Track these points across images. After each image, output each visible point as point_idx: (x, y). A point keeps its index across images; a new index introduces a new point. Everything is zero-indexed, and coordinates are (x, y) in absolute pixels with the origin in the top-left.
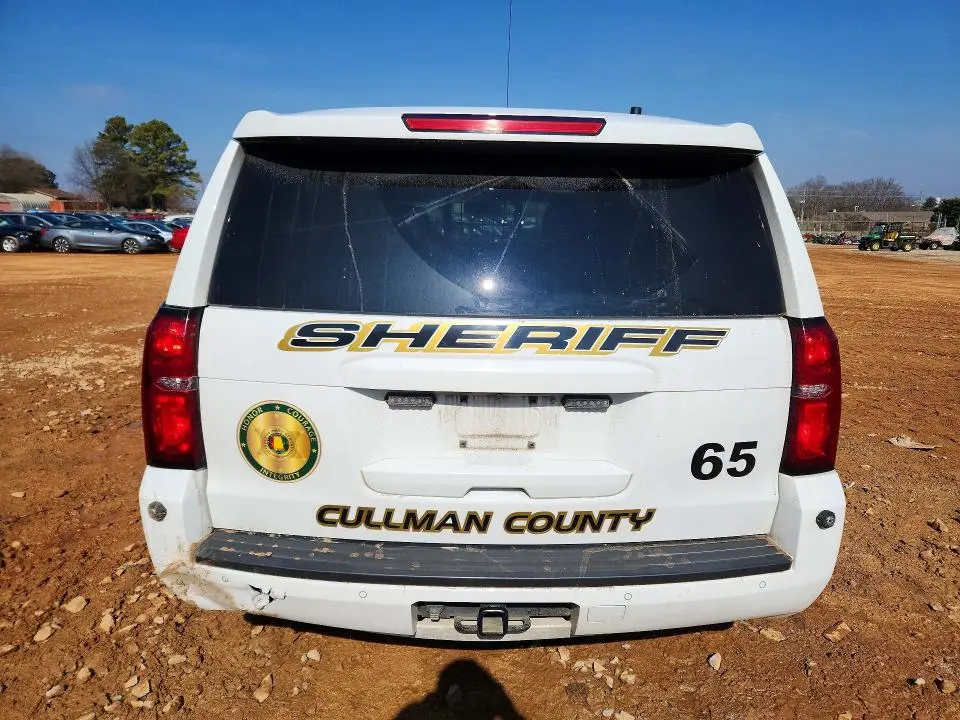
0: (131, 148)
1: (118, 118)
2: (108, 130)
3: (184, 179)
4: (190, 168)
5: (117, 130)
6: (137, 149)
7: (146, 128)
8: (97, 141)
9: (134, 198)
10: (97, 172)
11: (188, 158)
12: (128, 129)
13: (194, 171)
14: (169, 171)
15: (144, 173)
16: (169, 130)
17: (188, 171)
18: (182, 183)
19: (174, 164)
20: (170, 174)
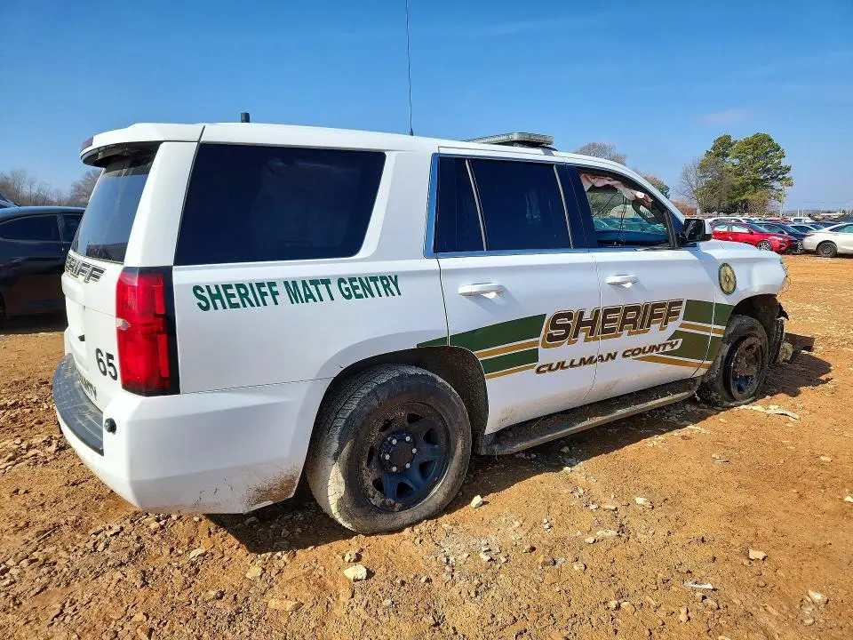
0: (732, 161)
1: (725, 136)
2: (714, 148)
3: (776, 184)
4: (783, 174)
5: (723, 147)
6: (736, 161)
7: (748, 142)
8: (704, 157)
9: (725, 203)
10: (697, 183)
11: (782, 164)
12: (731, 145)
13: (787, 176)
14: (762, 177)
15: (738, 181)
16: (770, 140)
17: (781, 177)
18: (772, 188)
19: (768, 171)
20: (762, 180)
